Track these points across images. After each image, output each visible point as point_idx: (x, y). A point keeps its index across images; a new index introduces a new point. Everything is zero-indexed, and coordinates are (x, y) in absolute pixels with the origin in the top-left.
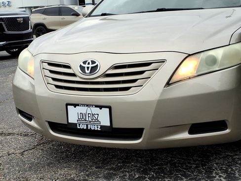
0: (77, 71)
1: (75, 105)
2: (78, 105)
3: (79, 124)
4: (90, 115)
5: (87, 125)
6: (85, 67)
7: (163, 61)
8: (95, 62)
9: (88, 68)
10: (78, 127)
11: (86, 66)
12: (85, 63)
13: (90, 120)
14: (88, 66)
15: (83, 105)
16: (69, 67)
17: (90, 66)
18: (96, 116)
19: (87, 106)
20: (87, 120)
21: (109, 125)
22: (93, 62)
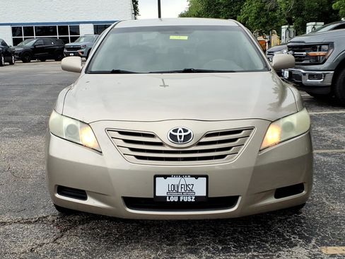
0: (167, 140)
1: (165, 177)
2: (170, 176)
3: (169, 197)
4: (183, 186)
5: (179, 197)
6: (176, 136)
7: (252, 129)
8: (187, 131)
9: (180, 137)
10: (168, 200)
11: (178, 134)
12: (175, 131)
13: (183, 191)
14: (180, 134)
15: (176, 176)
16: (153, 136)
17: (183, 134)
18: (191, 187)
19: (181, 176)
20: (180, 191)
21: (205, 195)
22: (185, 131)
